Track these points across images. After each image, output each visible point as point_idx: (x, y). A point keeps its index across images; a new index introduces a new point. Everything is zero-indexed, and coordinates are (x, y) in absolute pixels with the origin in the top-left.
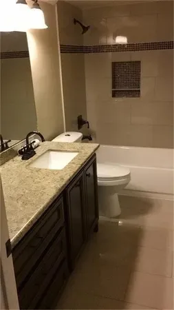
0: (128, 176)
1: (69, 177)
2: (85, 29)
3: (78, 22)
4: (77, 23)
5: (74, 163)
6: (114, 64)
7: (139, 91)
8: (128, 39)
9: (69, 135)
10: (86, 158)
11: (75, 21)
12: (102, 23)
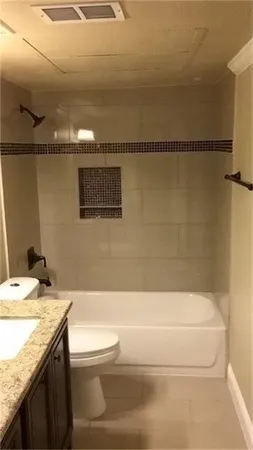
0: (116, 347)
1: (29, 375)
2: (38, 121)
3: (26, 109)
4: (25, 112)
5: (33, 343)
6: (81, 171)
7: (121, 209)
8: (94, 134)
9: (16, 285)
10: (53, 330)
11: (22, 109)
12: (59, 111)
